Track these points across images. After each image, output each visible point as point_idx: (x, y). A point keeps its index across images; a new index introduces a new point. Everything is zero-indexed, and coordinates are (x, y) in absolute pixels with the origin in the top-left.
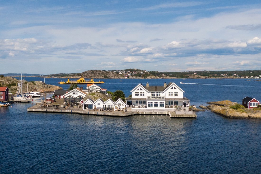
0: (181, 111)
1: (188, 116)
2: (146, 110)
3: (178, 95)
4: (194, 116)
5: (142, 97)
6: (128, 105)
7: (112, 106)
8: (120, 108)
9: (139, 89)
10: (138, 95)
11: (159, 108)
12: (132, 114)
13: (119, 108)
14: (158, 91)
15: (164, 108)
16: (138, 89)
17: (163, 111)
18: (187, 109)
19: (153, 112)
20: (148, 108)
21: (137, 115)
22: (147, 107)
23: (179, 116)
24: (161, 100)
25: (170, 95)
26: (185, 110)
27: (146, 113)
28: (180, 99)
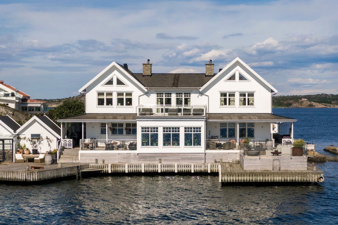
0: (262, 157)
1: (289, 179)
2: (134, 159)
3: (255, 103)
4: (313, 178)
5: (125, 110)
6: (68, 140)
7: (3, 144)
8: (39, 151)
9: (112, 79)
10: (110, 102)
11: (182, 148)
12: (75, 172)
13: (35, 152)
14: (180, 89)
15: (200, 149)
16: (110, 82)
17: (195, 159)
18: (285, 149)
19: (159, 165)
20: (141, 149)
21: (99, 174)
22: (136, 145)
23: (254, 179)
24: (191, 119)
25: (225, 104)
26: (276, 153)
27: (134, 169)
28: (260, 116)
